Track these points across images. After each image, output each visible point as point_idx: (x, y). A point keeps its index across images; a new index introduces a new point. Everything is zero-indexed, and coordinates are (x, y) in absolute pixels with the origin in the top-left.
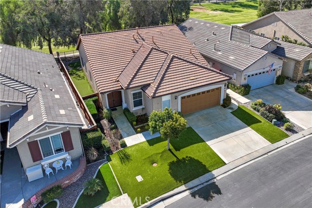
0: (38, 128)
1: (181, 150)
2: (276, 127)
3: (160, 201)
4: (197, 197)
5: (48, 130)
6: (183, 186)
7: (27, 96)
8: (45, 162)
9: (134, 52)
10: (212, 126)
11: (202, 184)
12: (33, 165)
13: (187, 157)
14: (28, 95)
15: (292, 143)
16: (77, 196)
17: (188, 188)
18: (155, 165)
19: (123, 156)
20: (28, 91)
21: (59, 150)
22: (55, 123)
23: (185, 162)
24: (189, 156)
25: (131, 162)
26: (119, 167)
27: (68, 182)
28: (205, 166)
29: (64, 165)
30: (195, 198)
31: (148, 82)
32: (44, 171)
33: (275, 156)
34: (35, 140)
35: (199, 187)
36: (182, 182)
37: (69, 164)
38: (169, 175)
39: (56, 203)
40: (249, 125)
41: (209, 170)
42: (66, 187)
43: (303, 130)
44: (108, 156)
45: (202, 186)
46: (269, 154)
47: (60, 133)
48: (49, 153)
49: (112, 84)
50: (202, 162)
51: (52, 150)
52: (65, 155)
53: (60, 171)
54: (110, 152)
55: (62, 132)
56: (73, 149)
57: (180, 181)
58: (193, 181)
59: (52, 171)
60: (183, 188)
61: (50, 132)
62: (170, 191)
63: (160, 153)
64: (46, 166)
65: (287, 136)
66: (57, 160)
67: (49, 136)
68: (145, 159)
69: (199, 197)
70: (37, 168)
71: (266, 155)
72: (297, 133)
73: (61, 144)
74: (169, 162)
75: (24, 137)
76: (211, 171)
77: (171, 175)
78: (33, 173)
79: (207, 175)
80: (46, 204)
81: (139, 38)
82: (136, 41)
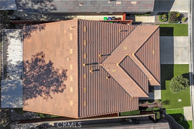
17: (191, 85)
65: (187, 25)
71: (192, 44)
81: (93, 67)
82: (96, 70)
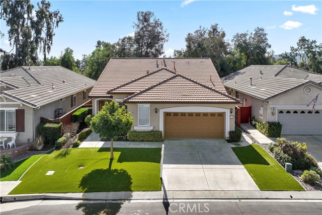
1: (124, 163)
2: (289, 175)
3: (40, 199)
5: (5, 103)
6: (82, 194)
10: (191, 154)
11: (106, 200)
13: (122, 169)
17: (84, 198)
18: (81, 168)
19: (64, 153)
21: (11, 128)
22: (10, 96)
23: (113, 173)
24: (125, 169)
25: (63, 159)
26: (47, 160)
28: (131, 183)
29: (6, 142)
30: (78, 209)
33: (249, 206)
35: (98, 202)
36: (86, 189)
37: (11, 143)
38: (81, 178)
40: (244, 163)
41: (132, 189)
44: (52, 151)
45: (104, 202)
46: (242, 201)
47: (15, 109)
51: (4, 125)
54: (58, 148)
56: (24, 131)
62: (62, 193)
65: (300, 189)
68: (78, 160)
69: (83, 210)
71: (238, 201)
73: (14, 123)
74: (97, 168)
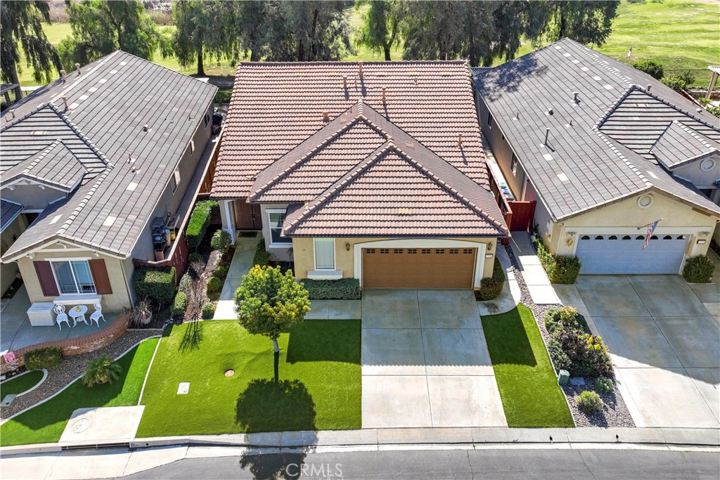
0: (46, 241)
1: (298, 364)
2: (561, 390)
3: (183, 445)
4: (248, 468)
5: (65, 249)
6: (243, 435)
7: (85, 174)
8: (61, 302)
9: (326, 120)
10: (408, 335)
11: (281, 447)
12: (43, 300)
13: (296, 381)
14: (89, 173)
15: (566, 446)
16: (74, 377)
17: (247, 443)
18: (230, 373)
19: (192, 334)
20: (92, 165)
21: (86, 288)
22: (73, 241)
23: (283, 390)
24: (302, 381)
25: (195, 351)
26: (169, 354)
27: (76, 348)
28: (314, 414)
29: (87, 315)
30: (243, 467)
31: (302, 198)
32: (55, 316)
33: (486, 458)
34: (46, 260)
35: (270, 451)
36: (247, 426)
37: (96, 317)
38: (235, 403)
39: (42, 374)
40: (495, 360)
41: (316, 425)
42: (73, 356)
43: (631, 424)
44: (170, 327)
45: (277, 451)
46: (479, 447)
47: (86, 259)
48: (68, 288)
49: (243, 183)
50: (314, 405)
51: (75, 284)
52: (95, 300)
53: (81, 324)
54: (179, 318)
55: (90, 258)
56: (111, 293)
57: (244, 424)
58: (266, 434)
59: (67, 321)
60: (240, 438)
61: (69, 252)
62: (213, 434)
63: (253, 354)
64: (59, 308)
65: (568, 423)
66: (81, 303)
67: (69, 259)
68: (221, 355)
69: (251, 469)
70: (46, 308)
71: (470, 447)
72: (604, 425)
73: (90, 281)
74: (256, 378)
75: (24, 251)
76: (316, 430)
77: (238, 405)
78: (39, 314)
79: (303, 434)
80: (29, 371)
81: (356, 87)
82: (347, 92)
